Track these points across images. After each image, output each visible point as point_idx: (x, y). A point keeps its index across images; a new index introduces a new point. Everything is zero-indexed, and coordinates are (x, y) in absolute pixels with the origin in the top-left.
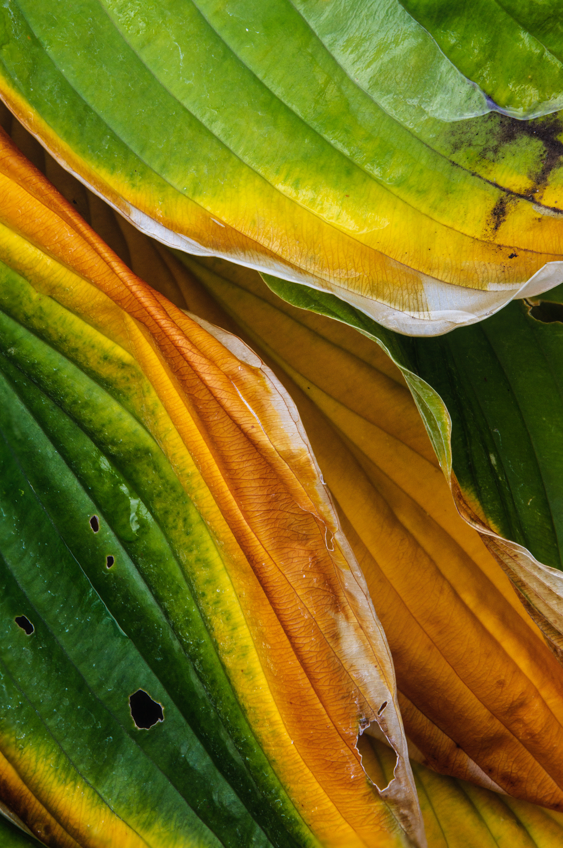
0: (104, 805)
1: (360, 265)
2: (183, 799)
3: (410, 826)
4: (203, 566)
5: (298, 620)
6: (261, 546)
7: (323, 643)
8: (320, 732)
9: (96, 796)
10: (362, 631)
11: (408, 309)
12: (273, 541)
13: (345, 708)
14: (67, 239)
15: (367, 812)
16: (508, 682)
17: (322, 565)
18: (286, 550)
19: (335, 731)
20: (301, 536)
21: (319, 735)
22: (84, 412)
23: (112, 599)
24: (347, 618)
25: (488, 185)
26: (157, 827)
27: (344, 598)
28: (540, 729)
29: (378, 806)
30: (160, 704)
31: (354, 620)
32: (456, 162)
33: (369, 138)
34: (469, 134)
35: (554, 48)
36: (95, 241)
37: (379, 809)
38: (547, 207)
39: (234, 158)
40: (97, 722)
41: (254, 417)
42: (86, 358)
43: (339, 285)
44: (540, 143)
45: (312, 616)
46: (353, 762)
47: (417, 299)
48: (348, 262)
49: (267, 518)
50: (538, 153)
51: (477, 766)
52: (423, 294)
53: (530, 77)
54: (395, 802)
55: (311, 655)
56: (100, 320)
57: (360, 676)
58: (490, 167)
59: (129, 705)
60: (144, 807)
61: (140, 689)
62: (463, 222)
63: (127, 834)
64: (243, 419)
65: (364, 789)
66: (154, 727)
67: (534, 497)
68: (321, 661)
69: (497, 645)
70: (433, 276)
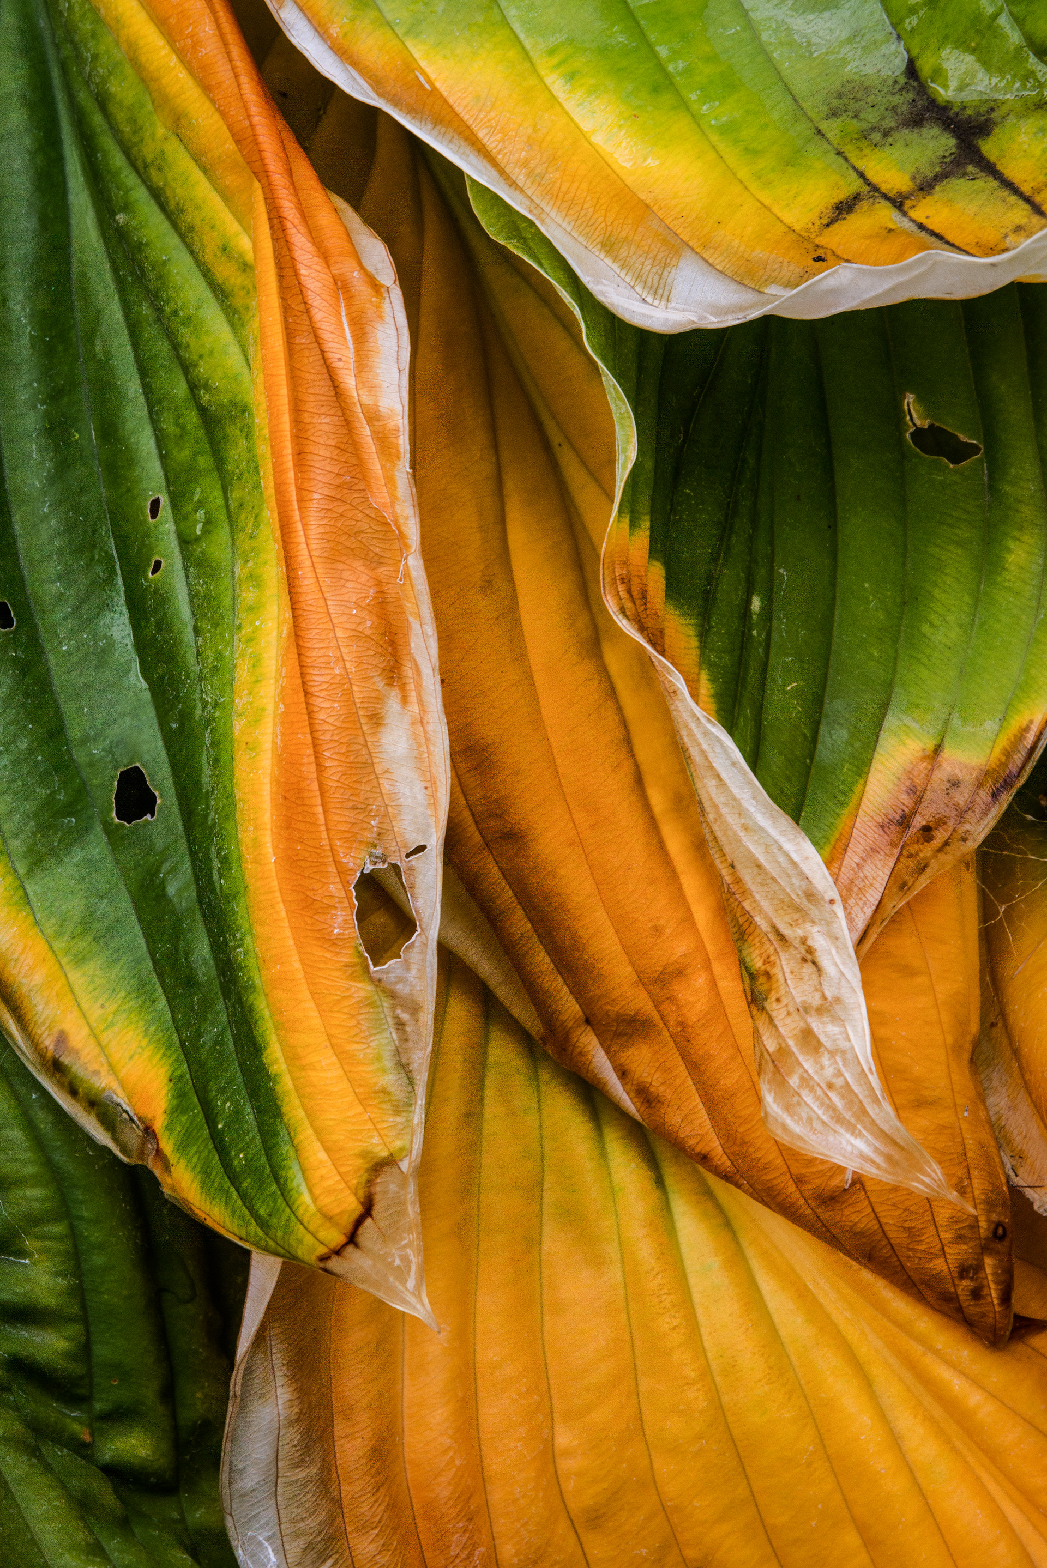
0: (28, 909)
1: (604, 207)
2: (143, 940)
3: (406, 1040)
4: (253, 586)
5: (323, 671)
6: (305, 546)
7: (351, 718)
8: (310, 849)
9: (21, 892)
10: (421, 729)
11: (642, 284)
12: (326, 545)
13: (354, 824)
14: (202, 34)
15: (344, 992)
16: (668, 931)
17: (391, 608)
18: (341, 566)
19: (330, 854)
20: (372, 555)
21: (307, 855)
22: (183, 330)
23: (143, 624)
24: (405, 700)
25: (851, 171)
26: (92, 967)
27: (408, 671)
28: (695, 1019)
29: (363, 989)
30: (157, 793)
31: (415, 708)
32: (823, 132)
33: (711, 59)
34: (862, 103)
35: (1016, 10)
36: (231, 41)
37: (362, 994)
38: (913, 221)
39: (496, 10)
40: (60, 788)
41: (348, 348)
42: (203, 244)
43: (560, 222)
44: (953, 142)
45: (348, 674)
46: (343, 909)
47: (661, 276)
48: (589, 198)
49: (327, 507)
50: (942, 154)
51: (608, 1062)
52: (673, 271)
53: (973, 44)
54: (392, 995)
55: (326, 727)
56: (227, 183)
57: (396, 791)
58: (866, 151)
59: (116, 783)
60: (85, 931)
61: (138, 764)
62: (788, 205)
63: (44, 960)
64: (330, 345)
65: (348, 956)
66: (138, 824)
67: (801, 683)
68: (337, 741)
69: (674, 876)
70: (704, 256)
